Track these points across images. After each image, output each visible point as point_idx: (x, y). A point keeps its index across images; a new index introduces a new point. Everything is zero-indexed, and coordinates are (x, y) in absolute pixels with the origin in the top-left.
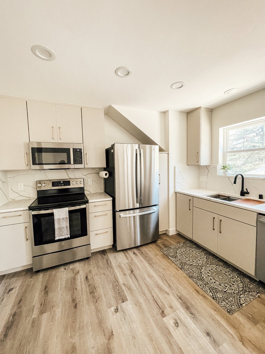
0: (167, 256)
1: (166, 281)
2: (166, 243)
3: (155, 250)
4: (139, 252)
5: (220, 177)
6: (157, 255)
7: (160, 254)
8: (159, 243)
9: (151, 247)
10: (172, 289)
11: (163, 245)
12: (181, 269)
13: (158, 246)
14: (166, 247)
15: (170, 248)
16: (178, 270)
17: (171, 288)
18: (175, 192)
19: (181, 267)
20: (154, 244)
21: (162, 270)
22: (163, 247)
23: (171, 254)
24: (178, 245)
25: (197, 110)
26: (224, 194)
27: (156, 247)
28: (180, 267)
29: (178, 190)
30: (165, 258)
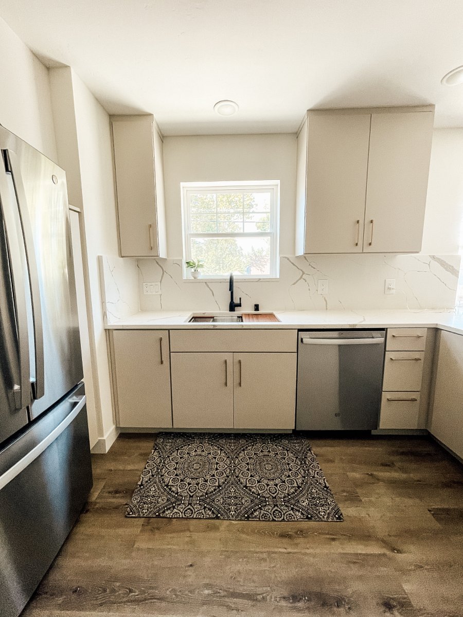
0: (158, 516)
1: (234, 595)
2: (118, 480)
3: (112, 532)
4: (60, 600)
5: (188, 282)
6: (130, 545)
7: (138, 530)
8: (99, 497)
9: (90, 536)
10: (263, 598)
11: (117, 492)
12: (217, 518)
13: (106, 510)
14: (129, 492)
15: (142, 485)
16: (216, 528)
17: (259, 597)
18: (106, 330)
19: (213, 513)
20: (89, 515)
21: (190, 572)
22: (123, 501)
23: (163, 501)
24: (151, 462)
25: (145, 117)
26: (204, 314)
27: (106, 519)
28: (212, 516)
29: (113, 322)
30: (158, 529)
